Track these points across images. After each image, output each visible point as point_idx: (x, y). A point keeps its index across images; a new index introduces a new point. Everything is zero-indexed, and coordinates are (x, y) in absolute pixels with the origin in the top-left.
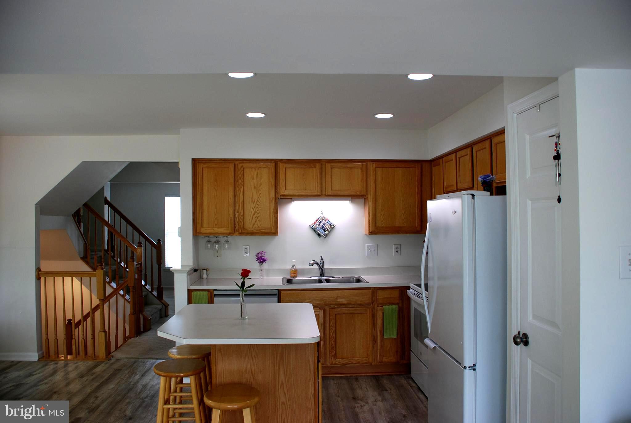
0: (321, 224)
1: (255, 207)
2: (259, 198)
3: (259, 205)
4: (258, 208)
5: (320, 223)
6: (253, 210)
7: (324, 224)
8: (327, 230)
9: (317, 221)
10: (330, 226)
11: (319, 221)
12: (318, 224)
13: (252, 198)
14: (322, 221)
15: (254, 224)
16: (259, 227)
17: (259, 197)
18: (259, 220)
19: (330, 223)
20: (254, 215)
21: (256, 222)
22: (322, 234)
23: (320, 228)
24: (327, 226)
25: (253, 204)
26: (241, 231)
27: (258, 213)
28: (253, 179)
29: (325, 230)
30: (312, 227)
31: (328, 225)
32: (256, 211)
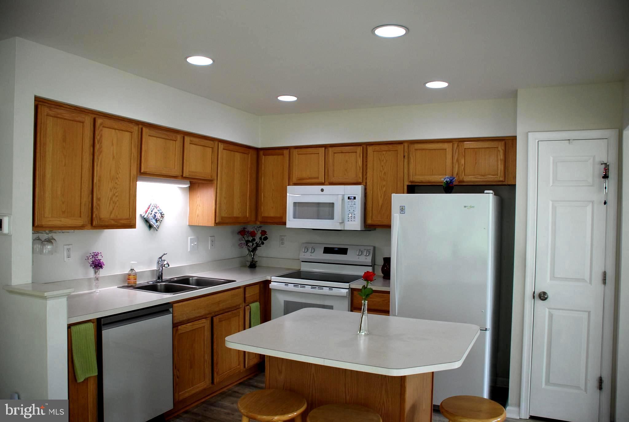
0: (153, 213)
1: (113, 188)
2: (118, 174)
3: (117, 185)
4: (117, 189)
5: (152, 211)
6: (111, 191)
7: (156, 213)
8: (159, 220)
9: (148, 208)
10: (160, 216)
11: (151, 208)
12: (150, 212)
13: (110, 173)
14: (154, 209)
15: (111, 213)
16: (117, 216)
17: (118, 172)
18: (117, 206)
19: (161, 211)
20: (111, 198)
21: (113, 209)
22: (155, 226)
23: (152, 218)
24: (158, 216)
25: (111, 182)
26: (97, 223)
27: (117, 196)
28: (113, 144)
29: (157, 221)
30: (144, 216)
31: (159, 214)
32: (114, 192)
